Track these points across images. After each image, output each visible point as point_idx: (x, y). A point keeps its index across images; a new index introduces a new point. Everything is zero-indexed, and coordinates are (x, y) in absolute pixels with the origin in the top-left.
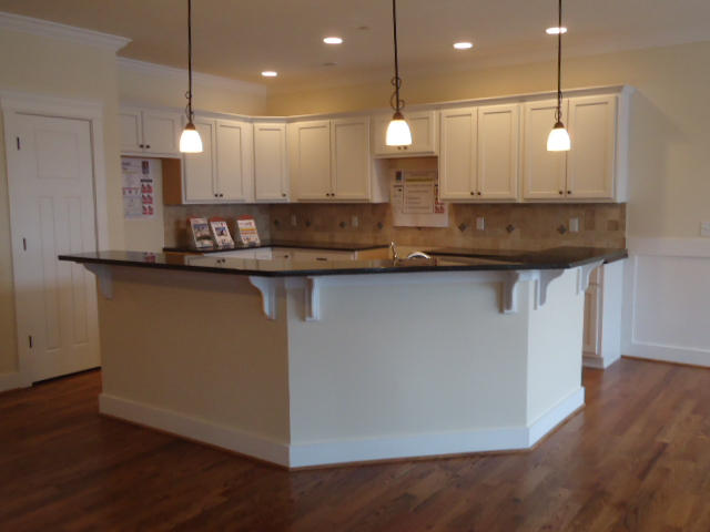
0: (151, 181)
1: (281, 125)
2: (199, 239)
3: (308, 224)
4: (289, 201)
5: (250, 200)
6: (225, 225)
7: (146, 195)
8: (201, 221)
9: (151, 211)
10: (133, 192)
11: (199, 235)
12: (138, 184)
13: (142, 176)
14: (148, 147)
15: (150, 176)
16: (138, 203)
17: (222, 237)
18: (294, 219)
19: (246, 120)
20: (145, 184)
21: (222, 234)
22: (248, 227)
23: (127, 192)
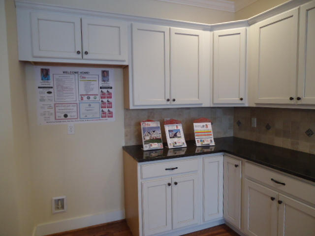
0: (111, 88)
1: (241, 29)
2: (147, 142)
3: (268, 127)
4: (247, 105)
5: (207, 103)
6: (180, 127)
7: (105, 100)
8: (152, 124)
9: (110, 115)
10: (92, 97)
11: (148, 138)
12: (97, 91)
13: (101, 84)
14: (86, 53)
15: (111, 83)
16: (97, 108)
17: (176, 140)
18: (255, 120)
19: (205, 28)
20: (105, 91)
21: (175, 136)
22: (204, 129)
23: (85, 98)
